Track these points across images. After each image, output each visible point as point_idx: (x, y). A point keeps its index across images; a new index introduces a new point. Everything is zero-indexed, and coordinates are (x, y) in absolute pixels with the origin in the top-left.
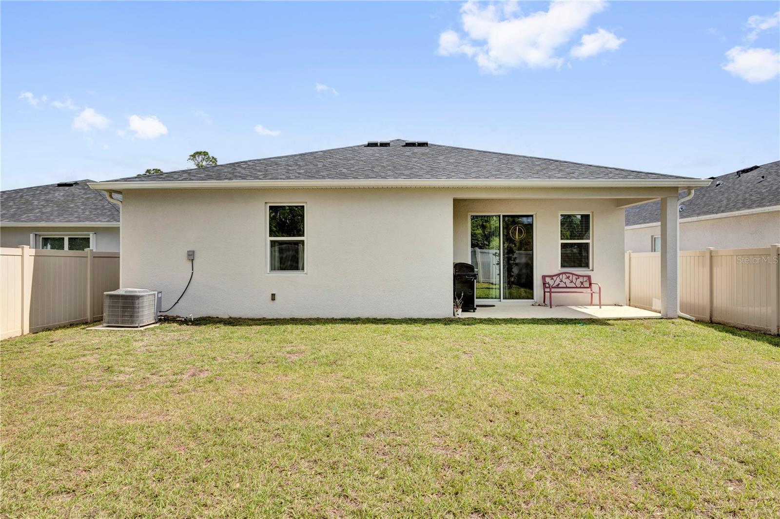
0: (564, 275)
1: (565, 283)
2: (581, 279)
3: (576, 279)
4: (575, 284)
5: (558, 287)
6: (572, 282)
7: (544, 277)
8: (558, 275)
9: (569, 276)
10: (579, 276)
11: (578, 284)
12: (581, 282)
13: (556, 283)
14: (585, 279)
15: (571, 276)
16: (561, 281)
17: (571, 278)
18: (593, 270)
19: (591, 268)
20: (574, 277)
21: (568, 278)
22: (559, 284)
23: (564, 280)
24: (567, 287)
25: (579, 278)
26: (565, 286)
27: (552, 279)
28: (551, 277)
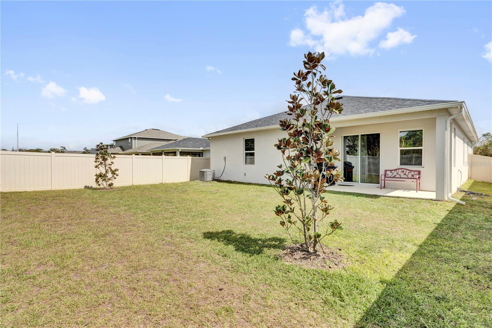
0: (400, 170)
1: (400, 175)
2: (413, 173)
3: (409, 173)
4: (407, 176)
5: (394, 177)
6: (405, 174)
7: (386, 171)
8: (396, 170)
9: (404, 171)
10: (411, 171)
11: (410, 176)
12: (412, 175)
13: (394, 175)
14: (416, 173)
15: (405, 170)
16: (398, 174)
17: (405, 172)
18: (424, 167)
19: (423, 166)
20: (408, 171)
21: (403, 172)
22: (395, 176)
23: (400, 173)
24: (401, 178)
25: (410, 172)
26: (400, 177)
27: (391, 172)
28: (391, 171)
